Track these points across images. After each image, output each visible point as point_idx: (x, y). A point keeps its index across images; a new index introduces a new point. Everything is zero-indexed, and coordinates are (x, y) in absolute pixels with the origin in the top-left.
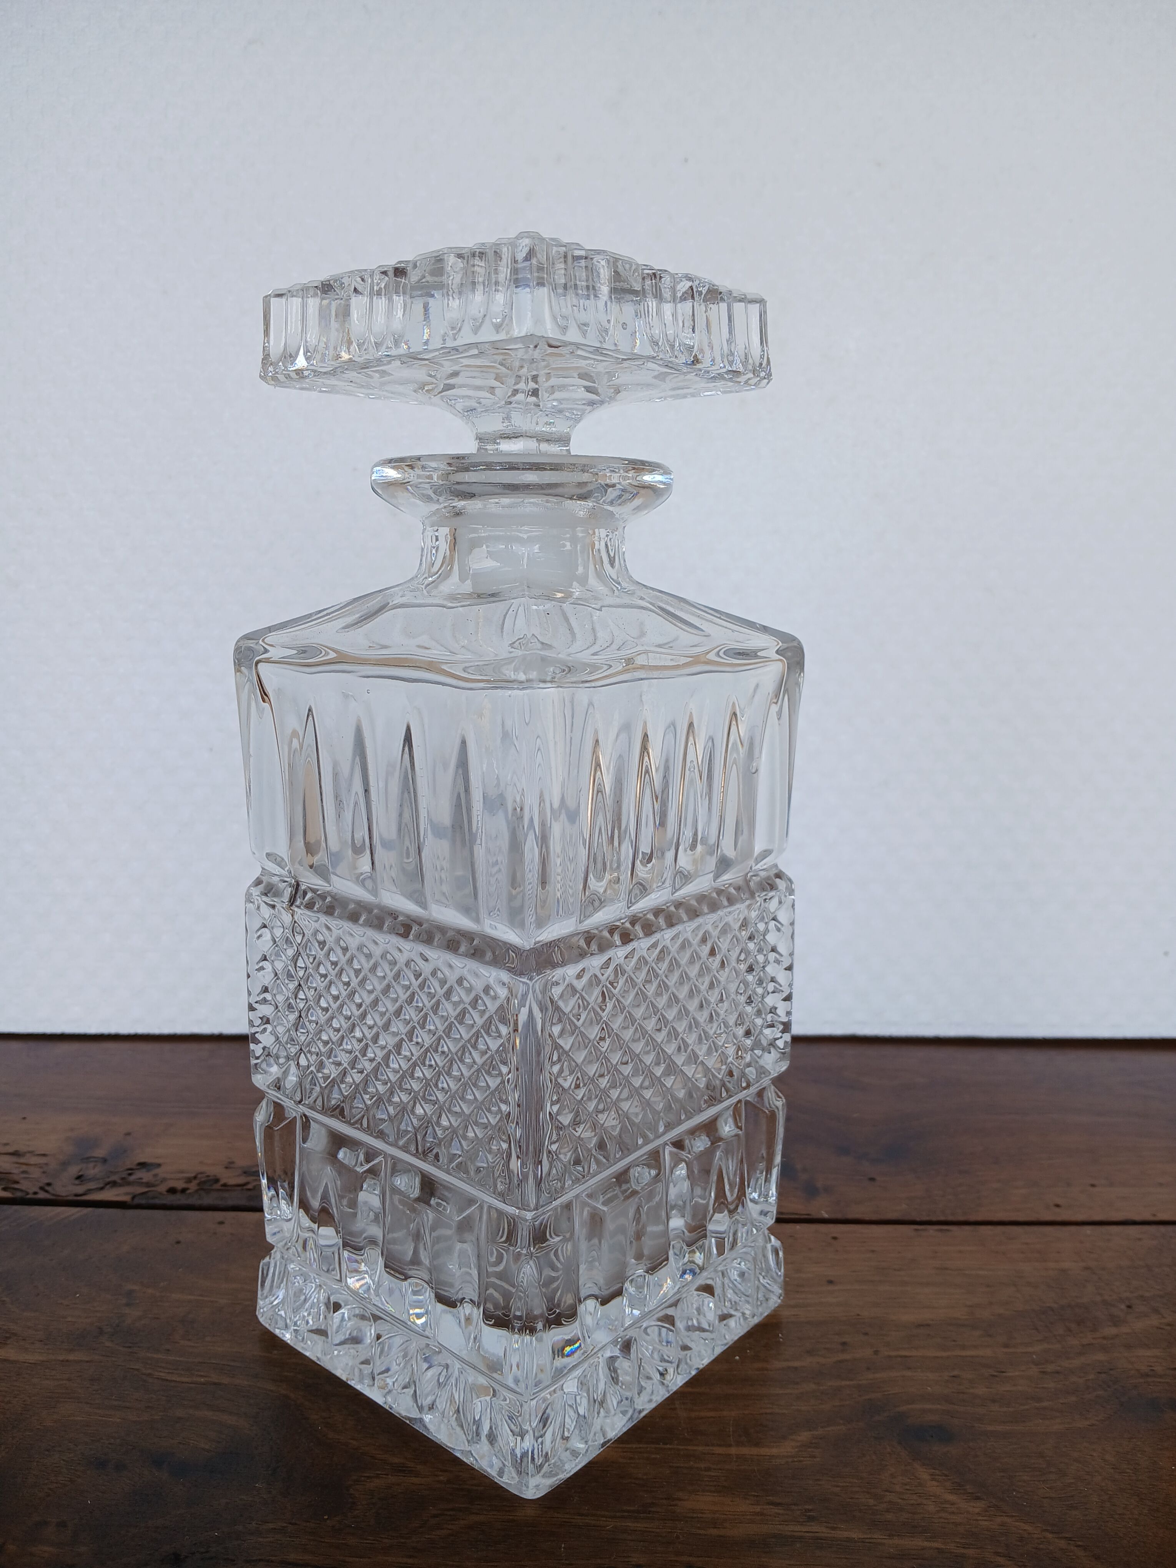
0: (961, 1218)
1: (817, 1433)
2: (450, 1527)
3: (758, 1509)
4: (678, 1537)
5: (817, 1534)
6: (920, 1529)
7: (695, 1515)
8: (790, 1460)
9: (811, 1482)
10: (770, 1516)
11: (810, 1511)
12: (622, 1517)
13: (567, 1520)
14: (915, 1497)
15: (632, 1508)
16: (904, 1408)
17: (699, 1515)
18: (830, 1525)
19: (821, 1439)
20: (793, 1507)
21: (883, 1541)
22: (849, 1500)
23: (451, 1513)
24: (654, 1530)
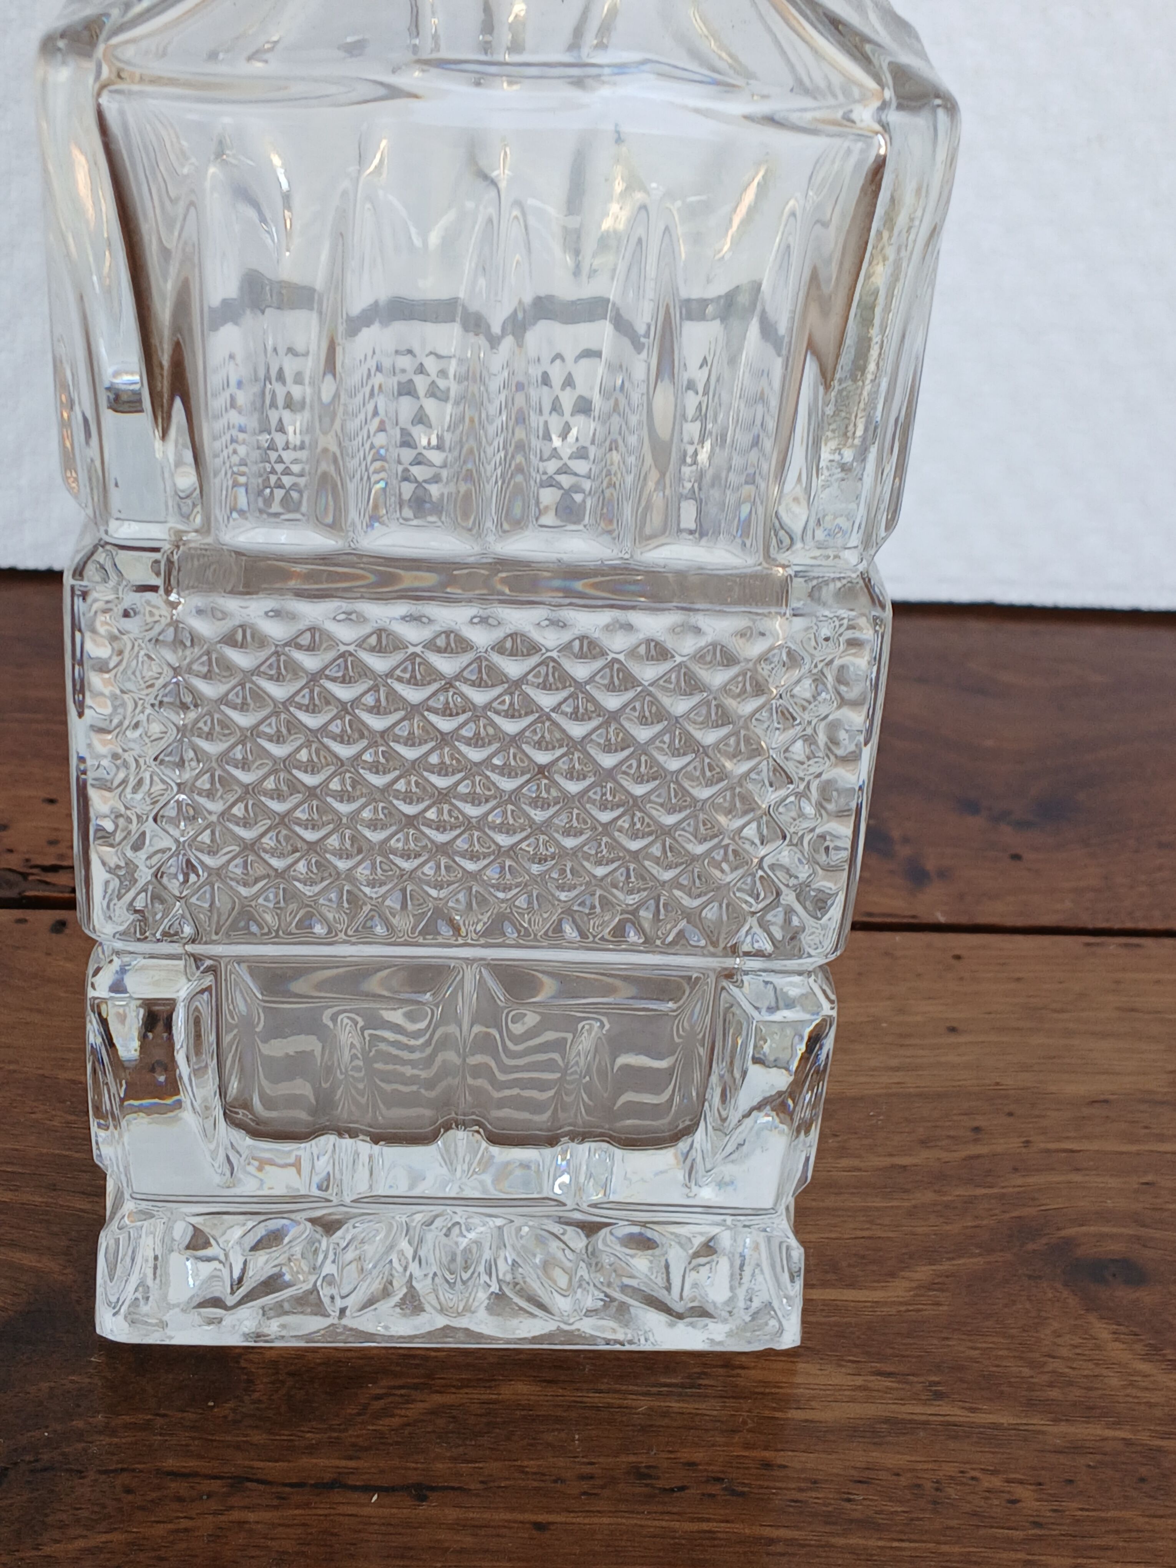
0: (1161, 926)
1: (941, 1268)
2: (403, 1412)
3: (859, 1381)
4: (744, 1423)
5: (947, 1418)
6: (1098, 1411)
7: (767, 1390)
8: (903, 1308)
9: (935, 1342)
10: (878, 1391)
11: (938, 1383)
12: (659, 1393)
13: (578, 1399)
14: (1090, 1365)
15: (674, 1381)
16: (1071, 1231)
17: (773, 1390)
18: (967, 1405)
19: (947, 1277)
20: (911, 1378)
21: (1044, 1428)
22: (994, 1369)
23: (403, 1392)
24: (708, 1412)
